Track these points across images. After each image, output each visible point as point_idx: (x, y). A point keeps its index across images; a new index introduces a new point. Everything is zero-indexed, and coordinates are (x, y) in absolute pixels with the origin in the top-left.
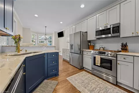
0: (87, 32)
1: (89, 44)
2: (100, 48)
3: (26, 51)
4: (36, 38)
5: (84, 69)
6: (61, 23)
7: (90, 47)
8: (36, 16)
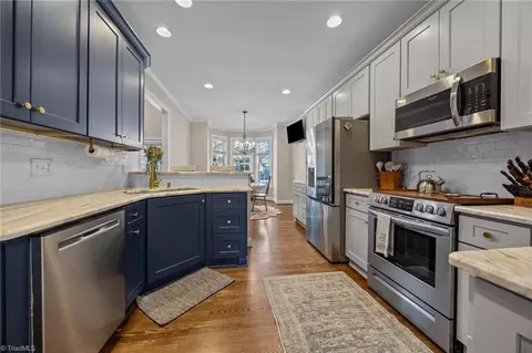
0: (367, 118)
1: (379, 165)
2: (419, 185)
3: (169, 185)
4: (226, 150)
5: (350, 264)
6: (287, 92)
7: (382, 178)
8: (209, 86)
